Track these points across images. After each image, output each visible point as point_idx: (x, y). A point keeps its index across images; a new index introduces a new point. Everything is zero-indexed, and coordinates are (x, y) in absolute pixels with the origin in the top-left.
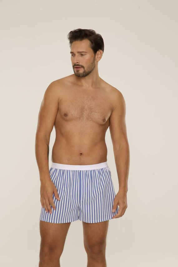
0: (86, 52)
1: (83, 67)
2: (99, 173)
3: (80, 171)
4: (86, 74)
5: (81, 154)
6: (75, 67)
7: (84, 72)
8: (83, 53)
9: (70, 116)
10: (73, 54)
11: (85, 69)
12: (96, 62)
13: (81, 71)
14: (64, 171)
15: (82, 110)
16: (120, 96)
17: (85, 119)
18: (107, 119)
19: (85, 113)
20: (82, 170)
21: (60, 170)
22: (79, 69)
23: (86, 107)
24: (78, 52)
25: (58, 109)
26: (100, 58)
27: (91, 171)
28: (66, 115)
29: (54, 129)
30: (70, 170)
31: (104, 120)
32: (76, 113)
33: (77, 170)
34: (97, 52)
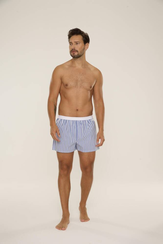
0: (80, 42)
1: (77, 51)
2: (88, 122)
3: (77, 121)
4: (79, 57)
5: (77, 110)
6: (72, 51)
7: (78, 55)
8: (77, 43)
9: (69, 86)
10: (71, 43)
11: (79, 53)
12: (85, 50)
13: (76, 54)
14: (66, 121)
15: (77, 81)
16: (100, 73)
17: (79, 87)
18: (92, 87)
19: (79, 84)
20: (78, 120)
21: (64, 120)
22: (74, 53)
23: (79, 79)
24: (75, 42)
25: (62, 82)
26: (88, 48)
27: (83, 121)
28: (67, 85)
29: (59, 95)
30: (71, 120)
31: (91, 87)
32: (73, 83)
33: (75, 120)
34: (86, 44)
